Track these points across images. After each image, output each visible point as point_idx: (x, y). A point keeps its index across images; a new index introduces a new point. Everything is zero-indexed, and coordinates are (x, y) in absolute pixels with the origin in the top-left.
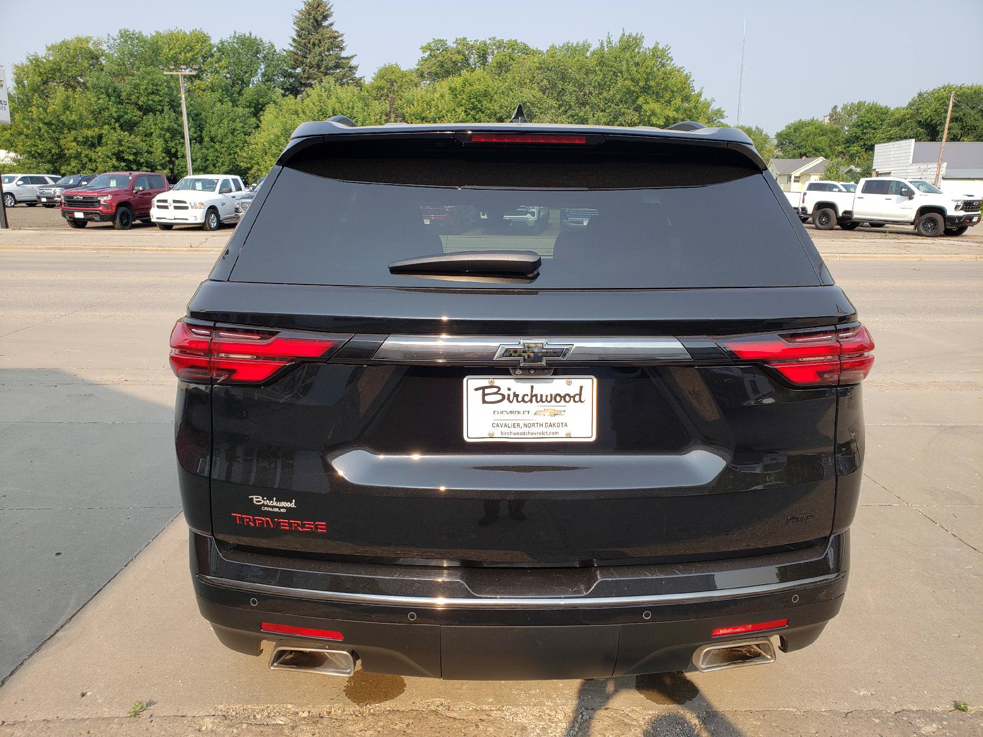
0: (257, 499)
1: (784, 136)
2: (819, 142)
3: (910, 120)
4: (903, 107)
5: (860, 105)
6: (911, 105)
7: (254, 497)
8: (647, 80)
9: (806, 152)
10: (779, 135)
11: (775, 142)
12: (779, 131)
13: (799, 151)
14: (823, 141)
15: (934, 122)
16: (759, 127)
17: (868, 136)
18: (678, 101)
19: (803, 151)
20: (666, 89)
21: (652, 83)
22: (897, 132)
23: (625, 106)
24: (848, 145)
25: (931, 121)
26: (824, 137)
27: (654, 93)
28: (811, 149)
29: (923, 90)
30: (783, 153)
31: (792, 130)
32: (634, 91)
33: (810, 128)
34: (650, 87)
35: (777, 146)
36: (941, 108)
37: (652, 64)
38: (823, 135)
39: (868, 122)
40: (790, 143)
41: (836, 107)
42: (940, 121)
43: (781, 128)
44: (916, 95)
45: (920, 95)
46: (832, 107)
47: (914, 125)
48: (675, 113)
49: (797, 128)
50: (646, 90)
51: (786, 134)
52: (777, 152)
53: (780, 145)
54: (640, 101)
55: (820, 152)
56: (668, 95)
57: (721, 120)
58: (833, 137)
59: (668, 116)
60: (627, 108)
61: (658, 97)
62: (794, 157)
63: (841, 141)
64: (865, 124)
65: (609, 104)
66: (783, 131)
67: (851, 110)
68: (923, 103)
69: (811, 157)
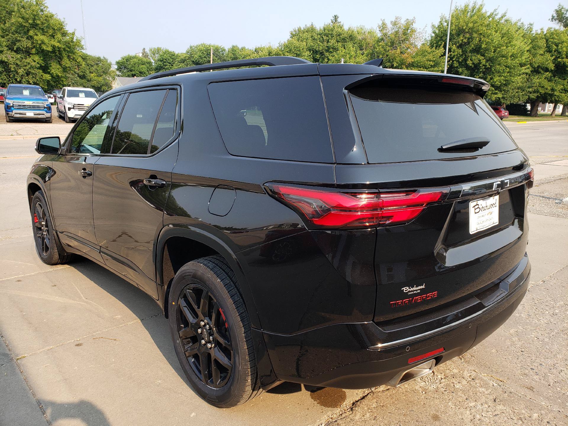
0: (406, 289)
1: (121, 64)
2: (142, 69)
3: (188, 60)
4: (184, 53)
5: (159, 50)
6: (188, 52)
7: (404, 288)
8: (34, 20)
9: (135, 73)
10: (118, 63)
11: (116, 67)
12: (118, 60)
13: (131, 73)
14: (144, 68)
15: (200, 62)
16: (105, 57)
17: (167, 67)
18: (59, 36)
19: (133, 73)
20: (48, 27)
21: (38, 22)
22: (183, 66)
23: (19, 35)
24: (157, 71)
25: (199, 61)
26: (144, 66)
27: (40, 29)
28: (138, 72)
29: (192, 45)
30: (122, 73)
31: (125, 60)
32: (25, 26)
33: (135, 60)
34: (37, 25)
35: (118, 69)
36: (202, 55)
37: (37, 9)
38: (143, 65)
39: (166, 59)
40: (125, 68)
41: (144, 49)
42: (202, 62)
43: (119, 59)
44: (189, 47)
45: (191, 47)
46: (142, 49)
47: (191, 63)
48: (58, 44)
49: (128, 59)
50: (34, 26)
51: (122, 63)
52: (118, 73)
53: (119, 69)
54: (31, 33)
55: (143, 74)
56: (51, 32)
57: (82, 51)
58: (148, 66)
59: (54, 45)
60: (21, 37)
61: (44, 33)
62: (129, 76)
63: (153, 68)
64: (164, 60)
65: (7, 33)
66: (120, 61)
67: (155, 52)
68: (193, 52)
69: (138, 76)
